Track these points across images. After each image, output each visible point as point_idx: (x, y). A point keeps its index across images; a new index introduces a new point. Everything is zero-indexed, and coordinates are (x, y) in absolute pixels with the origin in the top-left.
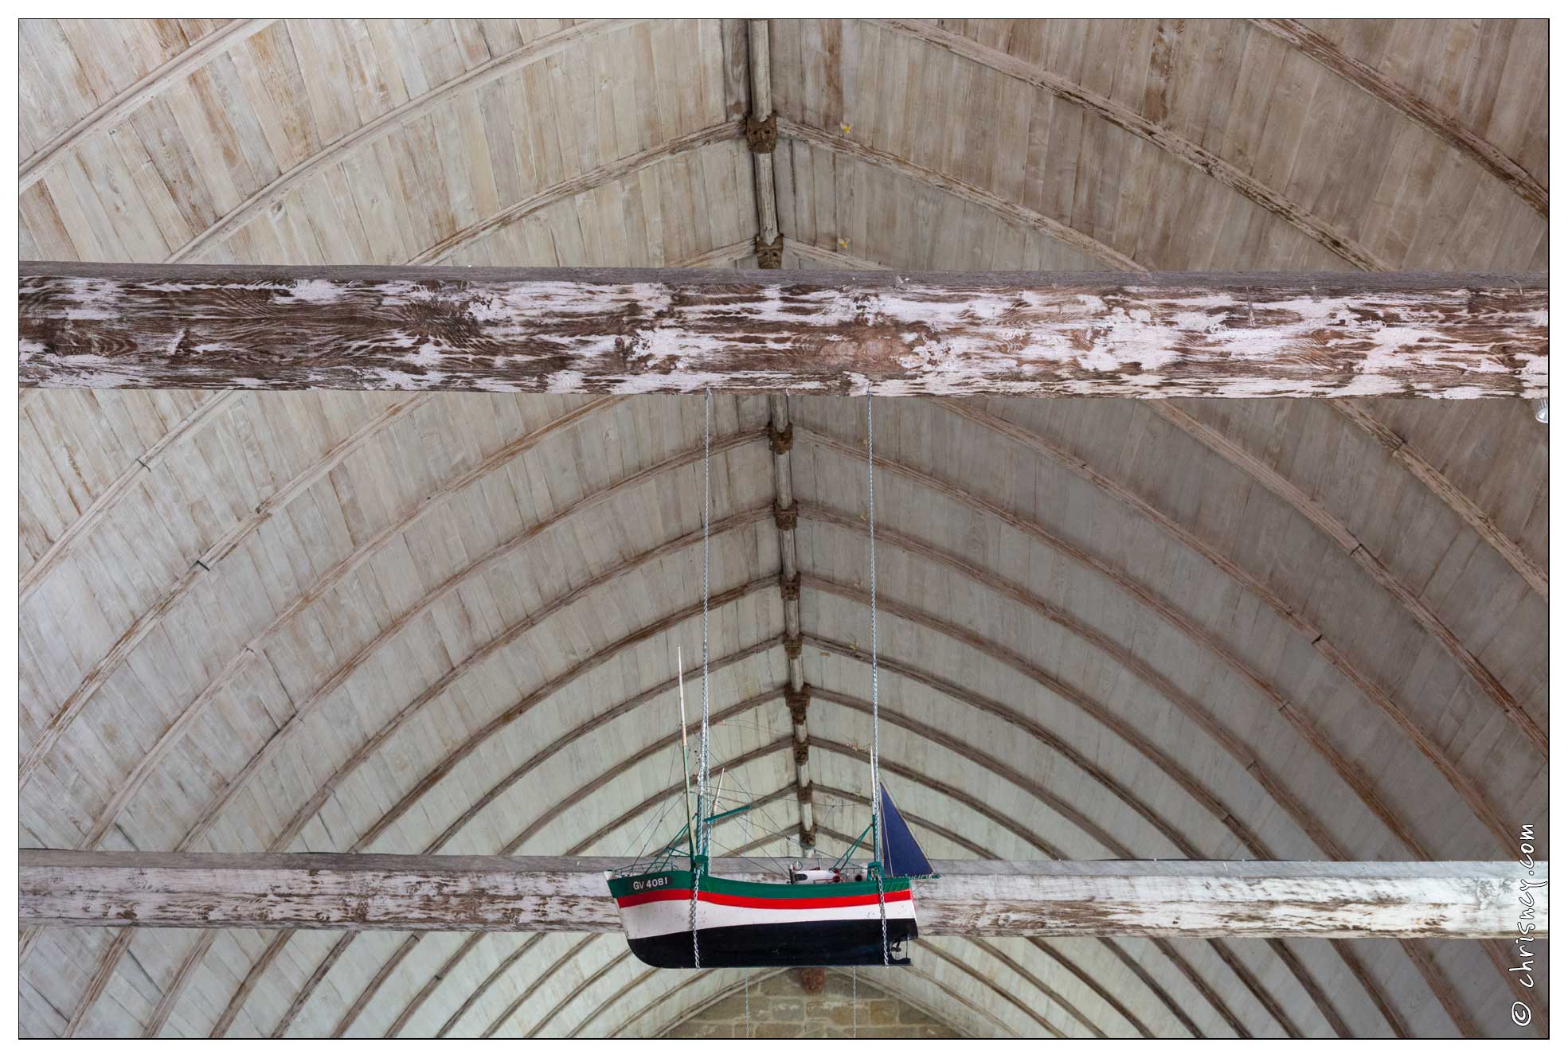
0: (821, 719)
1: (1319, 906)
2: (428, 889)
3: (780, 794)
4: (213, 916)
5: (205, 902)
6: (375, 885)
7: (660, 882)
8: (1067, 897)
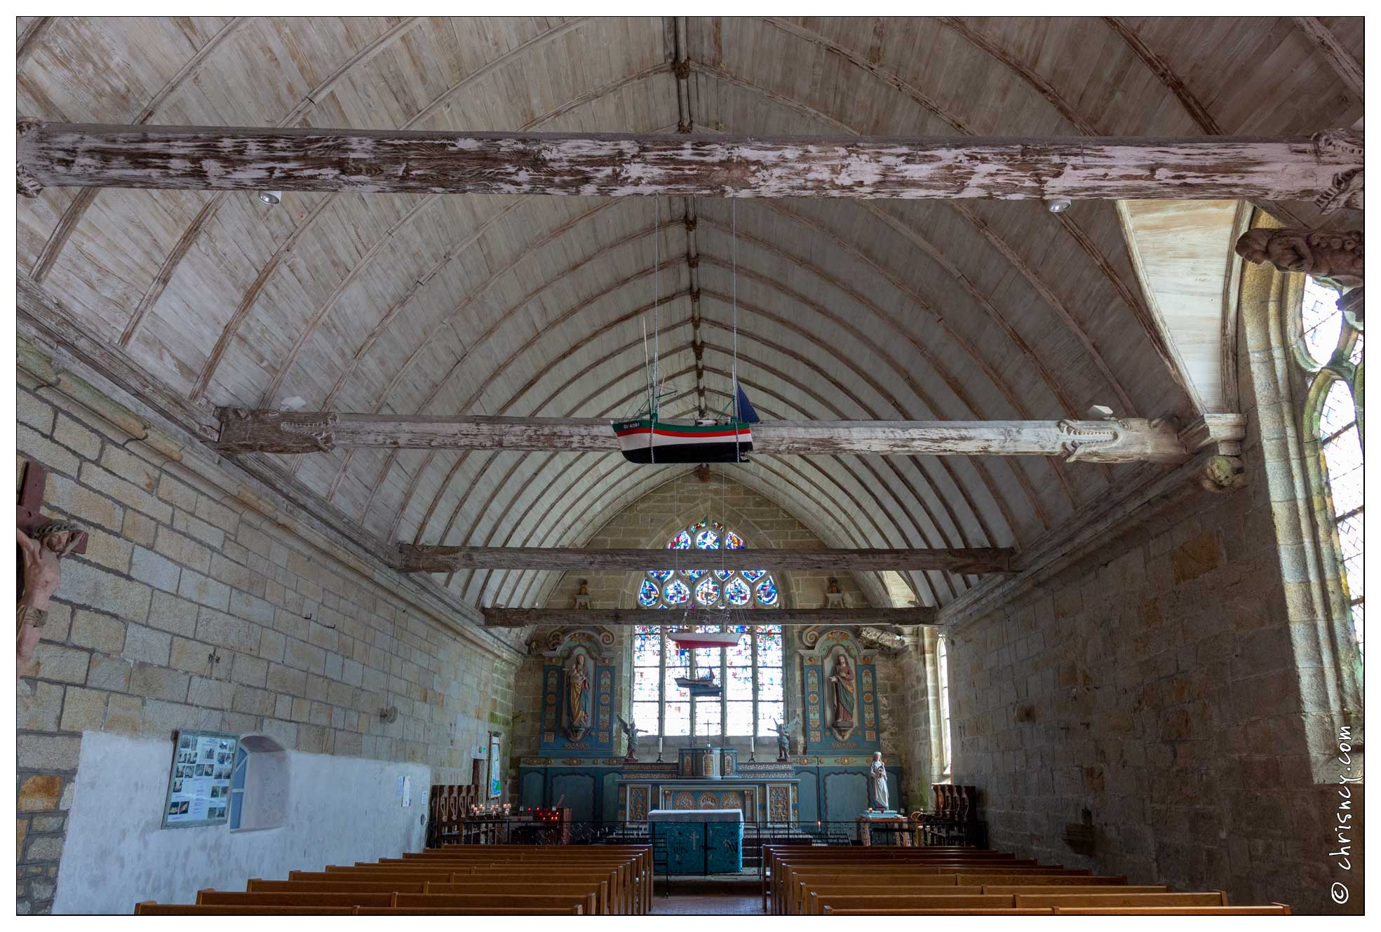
0: (709, 357)
1: (933, 441)
2: (531, 432)
3: (690, 392)
4: (433, 444)
5: (429, 437)
6: (506, 430)
7: (636, 425)
8: (821, 437)
